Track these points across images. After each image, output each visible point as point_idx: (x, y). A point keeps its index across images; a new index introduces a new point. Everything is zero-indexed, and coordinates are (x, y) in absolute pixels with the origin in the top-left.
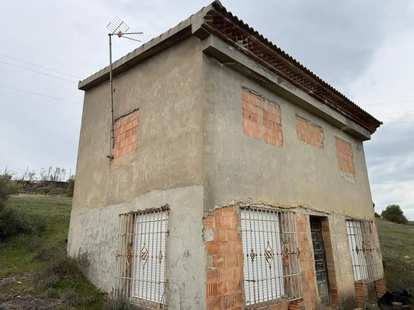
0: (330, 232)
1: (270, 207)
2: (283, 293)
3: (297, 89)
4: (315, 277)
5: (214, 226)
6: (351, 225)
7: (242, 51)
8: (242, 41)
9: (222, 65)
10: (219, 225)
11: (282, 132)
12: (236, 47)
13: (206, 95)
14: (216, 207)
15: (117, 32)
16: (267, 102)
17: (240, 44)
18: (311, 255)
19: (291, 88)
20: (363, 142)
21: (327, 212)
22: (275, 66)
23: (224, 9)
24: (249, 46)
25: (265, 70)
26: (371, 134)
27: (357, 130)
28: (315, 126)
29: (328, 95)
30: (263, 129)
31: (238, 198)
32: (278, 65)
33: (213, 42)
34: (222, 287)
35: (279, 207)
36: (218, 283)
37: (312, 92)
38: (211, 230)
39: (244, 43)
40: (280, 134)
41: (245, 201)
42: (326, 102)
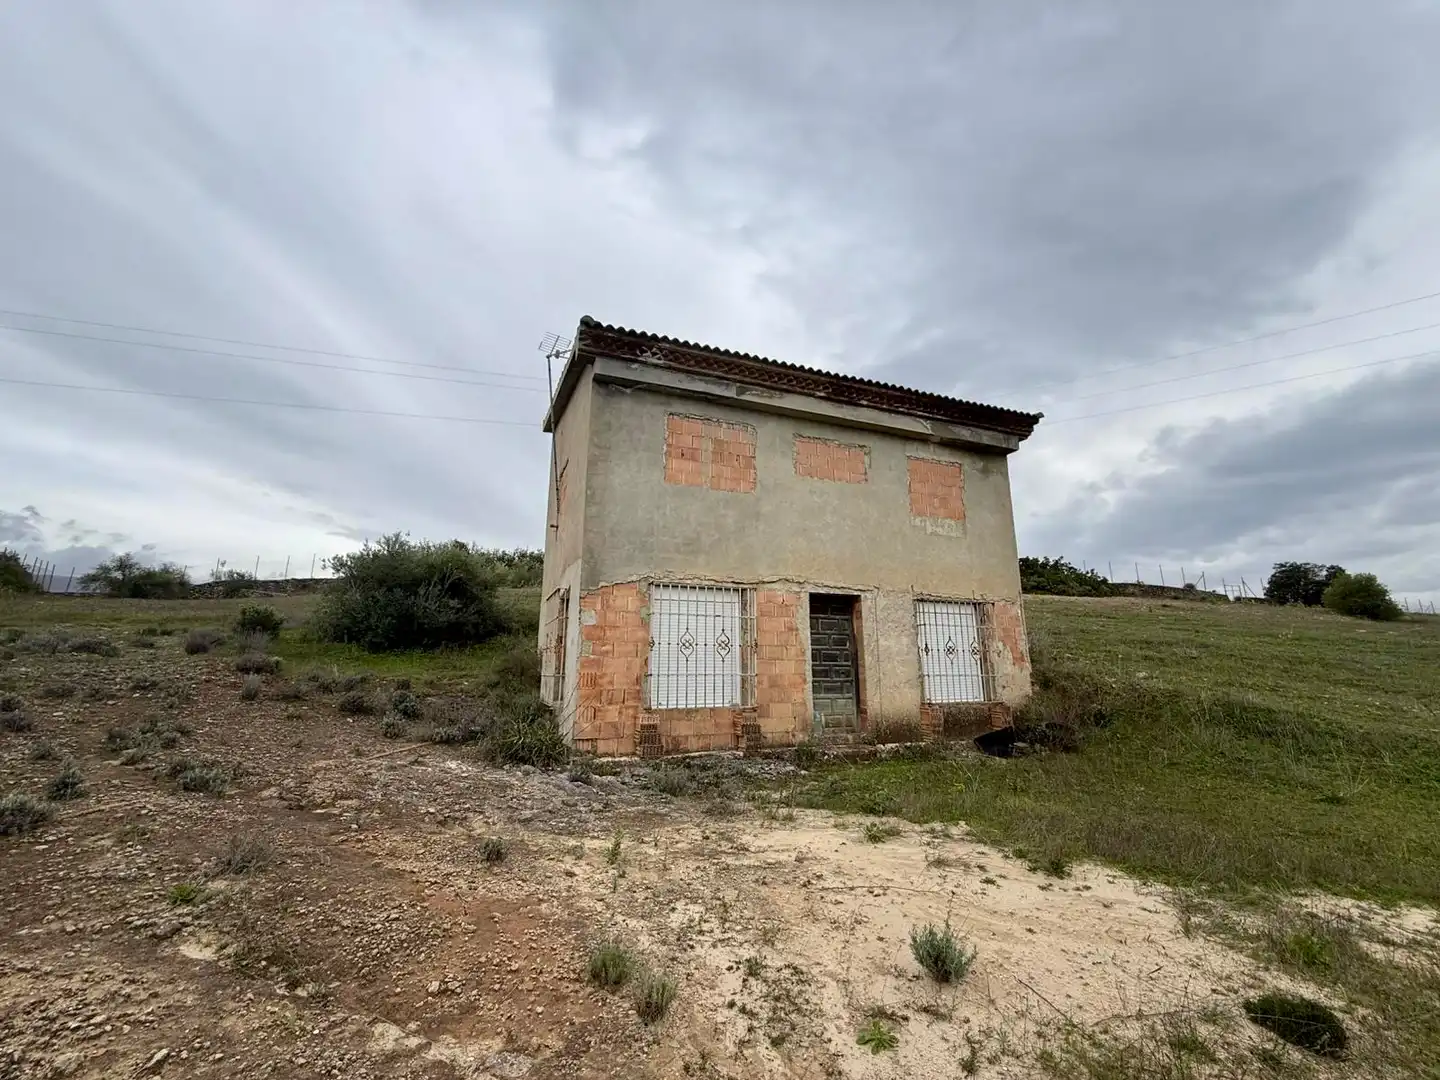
0: (864, 621)
1: (713, 583)
2: (738, 700)
3: (785, 394)
4: (809, 686)
5: (599, 607)
6: (932, 610)
7: (656, 366)
8: (649, 353)
9: (628, 391)
10: (606, 606)
11: (755, 469)
12: (644, 363)
13: (596, 440)
14: (603, 584)
15: (554, 353)
16: (724, 425)
17: (647, 357)
18: (803, 653)
19: (770, 397)
20: (1008, 456)
21: (860, 587)
22: (726, 372)
23: (599, 325)
24: (665, 356)
25: (707, 382)
26: (1021, 440)
27: (971, 439)
28: (849, 446)
29: (860, 392)
30: (711, 469)
31: (645, 572)
32: (730, 370)
33: (601, 367)
34: (606, 679)
35: (733, 582)
36: (598, 674)
37: (822, 394)
38: (593, 612)
39: (654, 354)
40: (752, 471)
41: (656, 574)
42: (865, 403)
